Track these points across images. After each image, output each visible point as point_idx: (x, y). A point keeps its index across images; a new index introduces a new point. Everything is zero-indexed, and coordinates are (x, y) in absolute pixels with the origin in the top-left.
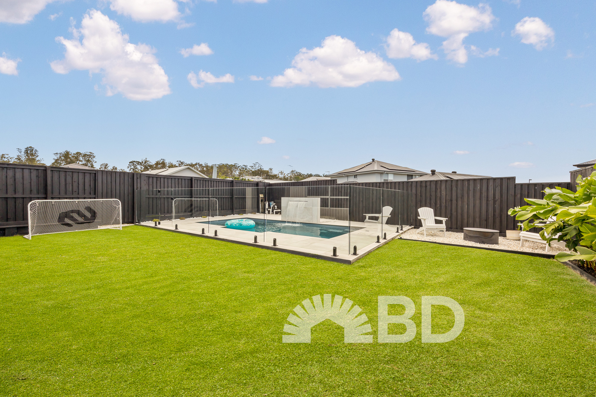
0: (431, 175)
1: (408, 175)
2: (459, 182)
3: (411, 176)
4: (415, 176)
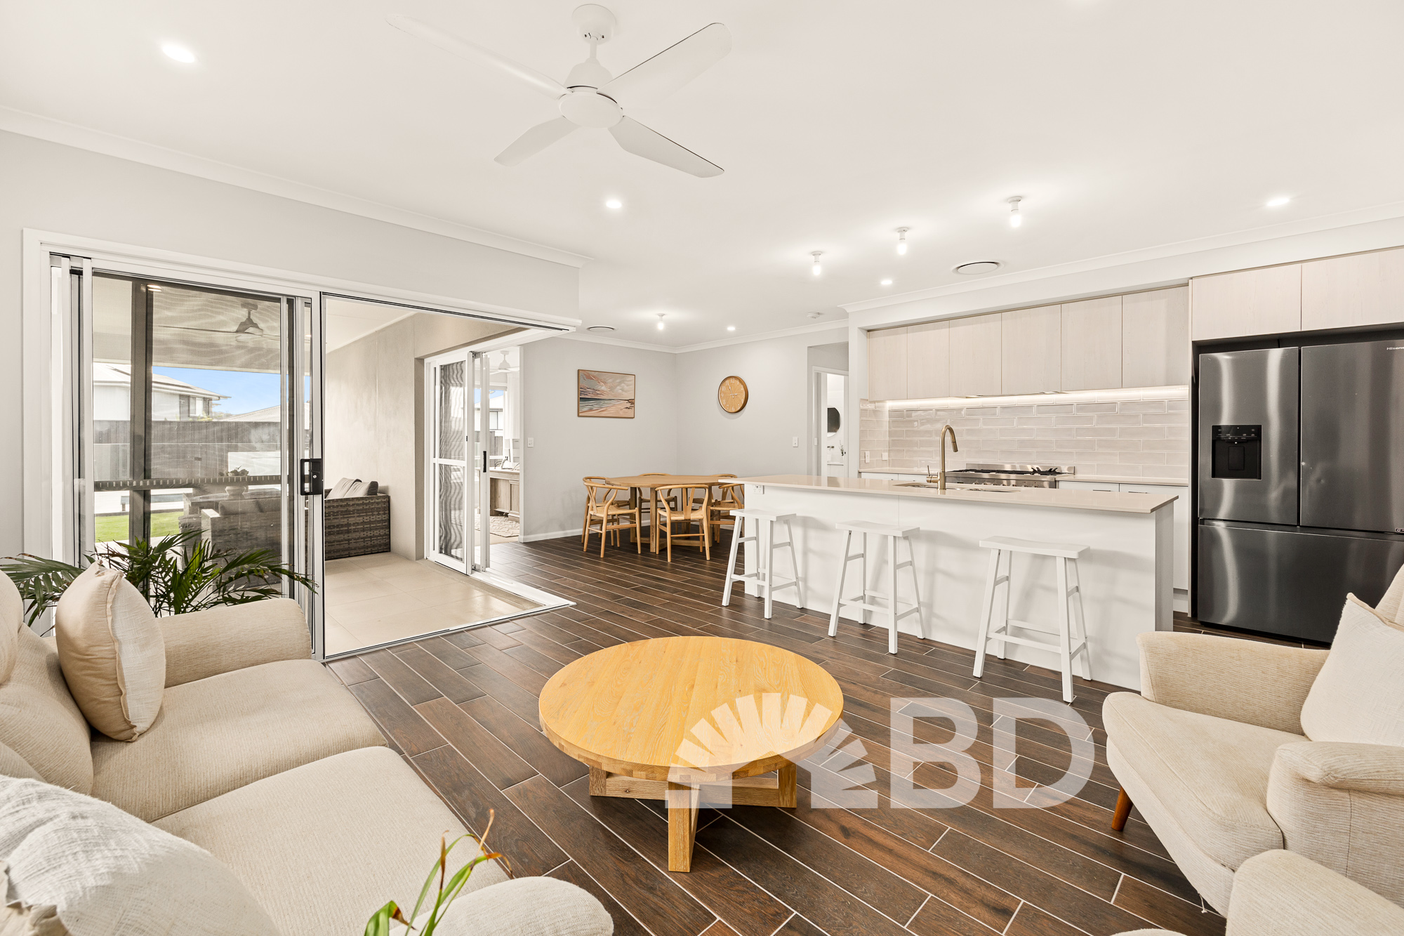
4: (194, 398)
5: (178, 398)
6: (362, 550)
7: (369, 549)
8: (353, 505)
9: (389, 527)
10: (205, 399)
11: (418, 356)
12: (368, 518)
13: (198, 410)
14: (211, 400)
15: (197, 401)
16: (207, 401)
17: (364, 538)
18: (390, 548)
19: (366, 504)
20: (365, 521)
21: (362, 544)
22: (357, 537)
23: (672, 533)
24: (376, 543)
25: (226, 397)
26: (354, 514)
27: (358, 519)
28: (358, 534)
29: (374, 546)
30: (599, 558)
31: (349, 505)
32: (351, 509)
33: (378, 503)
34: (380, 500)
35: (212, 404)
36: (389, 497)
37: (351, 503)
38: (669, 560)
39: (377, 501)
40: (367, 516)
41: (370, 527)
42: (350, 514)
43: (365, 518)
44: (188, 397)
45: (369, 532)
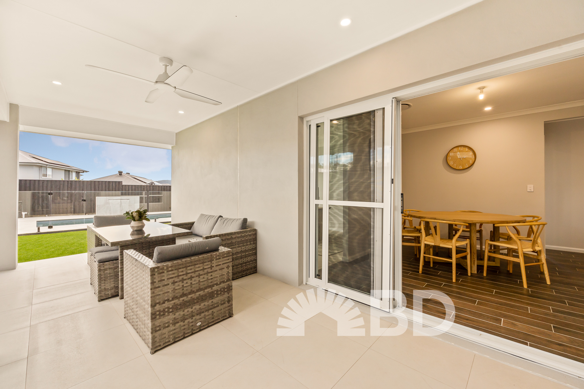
0: (118, 175)
1: (65, 170)
2: (117, 183)
3: (68, 172)
4: (72, 172)
5: (64, 171)
6: (241, 274)
7: (245, 273)
8: (235, 238)
9: (256, 254)
10: (77, 172)
11: (300, 115)
12: (244, 247)
13: (74, 177)
14: (79, 172)
15: (73, 173)
16: (78, 173)
17: (242, 264)
18: (256, 270)
19: (243, 237)
20: (243, 250)
21: (241, 269)
22: (237, 264)
23: (525, 263)
24: (249, 267)
25: (87, 172)
26: (235, 245)
27: (238, 249)
28: (238, 261)
29: (248, 270)
30: (452, 282)
31: (232, 238)
32: (234, 241)
33: (250, 235)
34: (251, 233)
35: (80, 175)
36: (255, 230)
37: (234, 236)
38: (525, 286)
39: (249, 234)
40: (243, 246)
41: (245, 255)
42: (233, 245)
43: (243, 248)
44: (69, 171)
45: (245, 259)
